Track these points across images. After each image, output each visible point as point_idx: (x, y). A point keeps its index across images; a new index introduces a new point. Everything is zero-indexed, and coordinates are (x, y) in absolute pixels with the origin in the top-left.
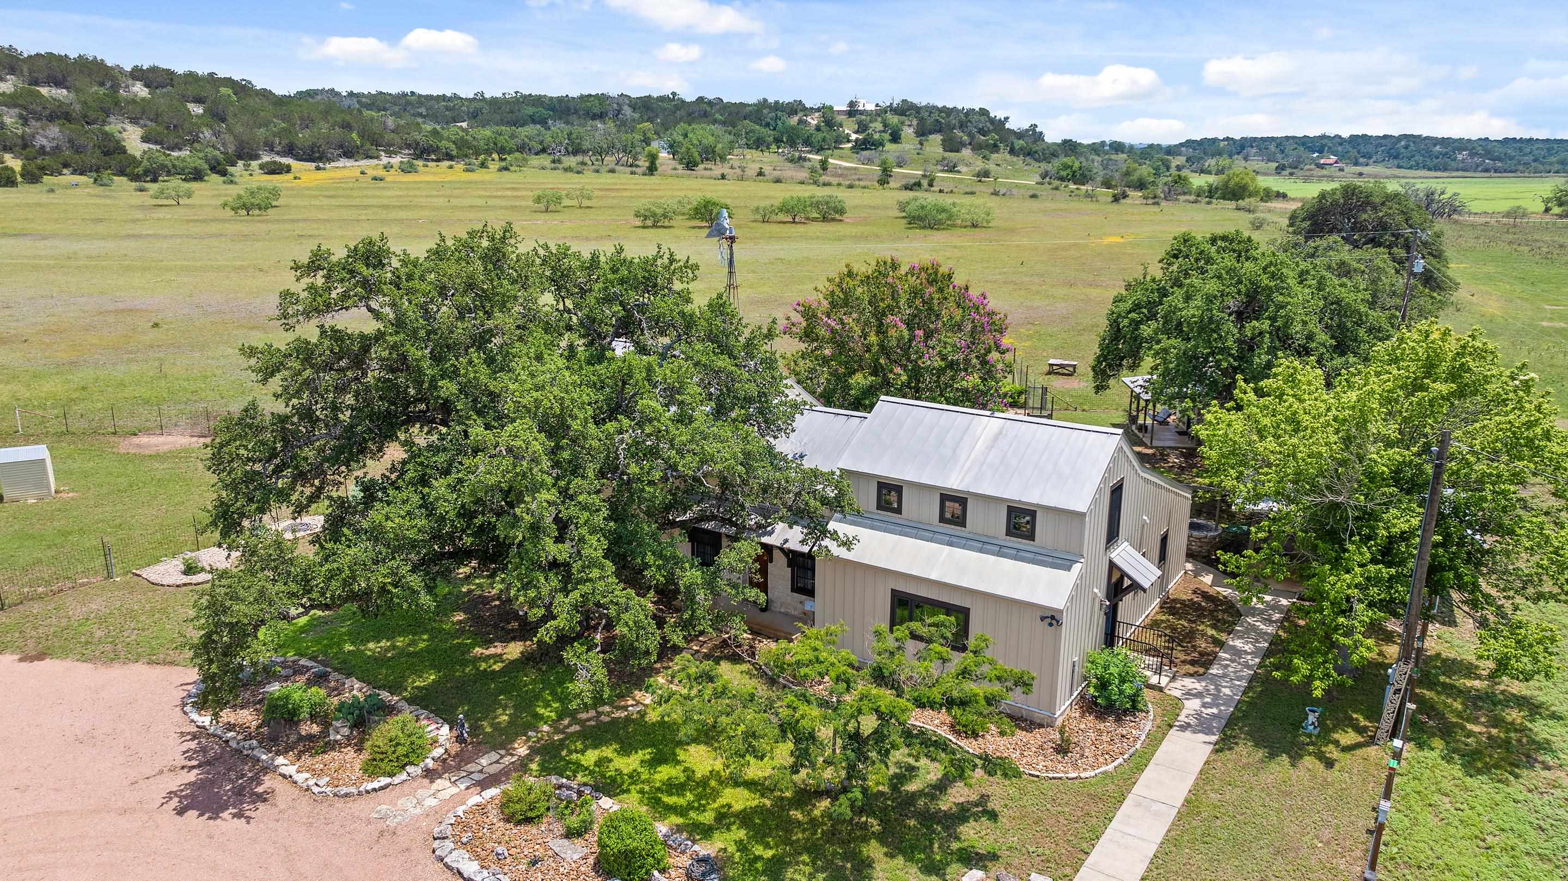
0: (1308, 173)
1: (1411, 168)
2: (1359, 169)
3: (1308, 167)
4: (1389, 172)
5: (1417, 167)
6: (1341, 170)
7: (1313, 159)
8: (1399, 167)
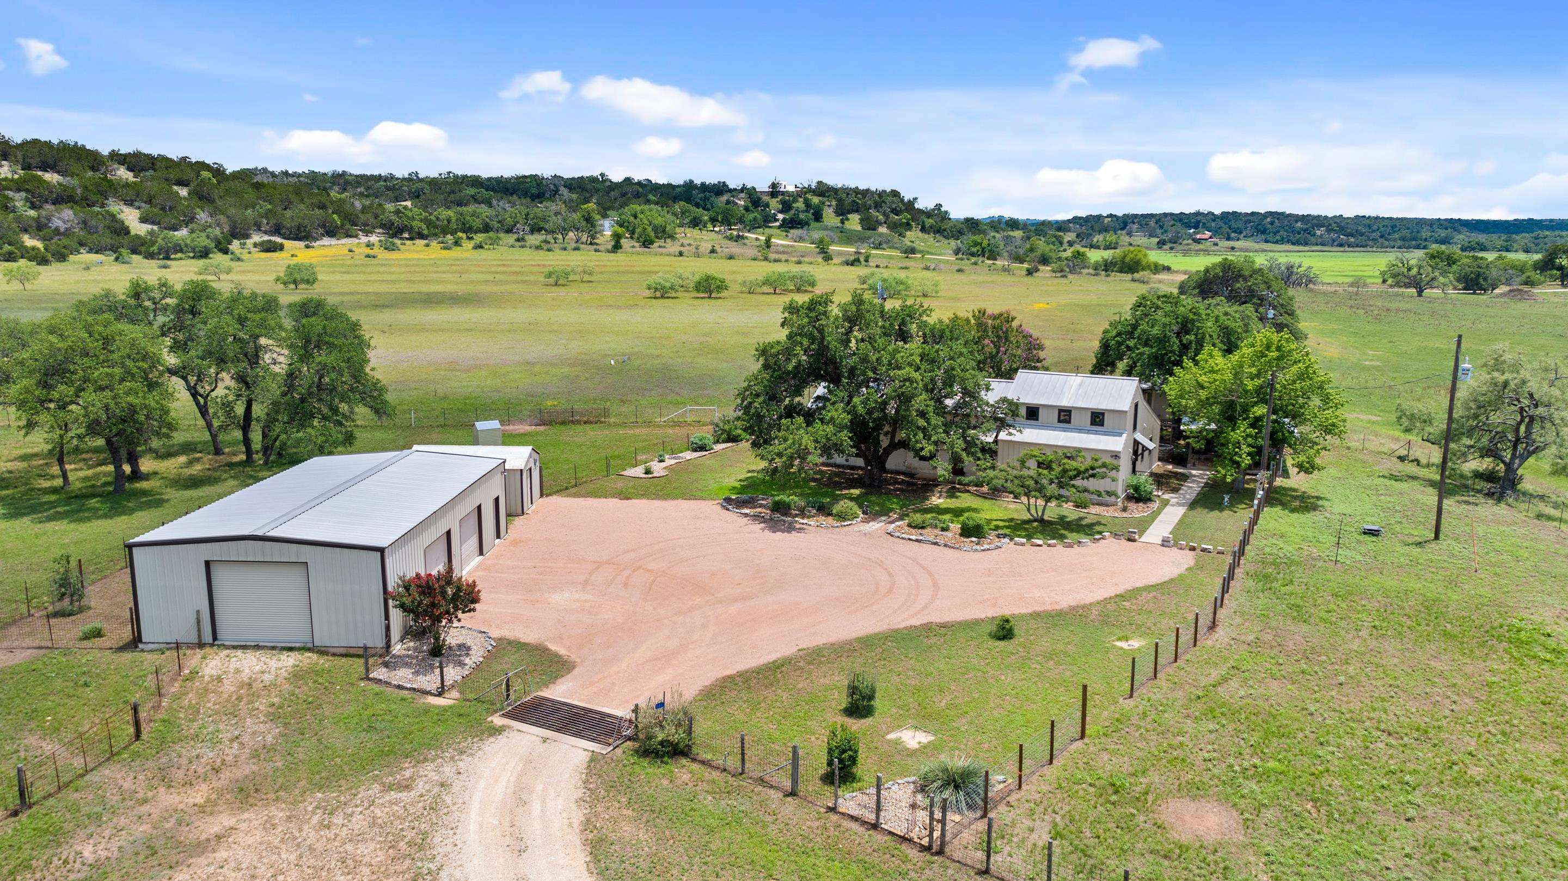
0: (1186, 247)
1: (1276, 242)
2: (1231, 243)
3: (1186, 242)
4: (1257, 246)
5: (1282, 241)
6: (1216, 244)
7: (1190, 235)
8: (1267, 241)
